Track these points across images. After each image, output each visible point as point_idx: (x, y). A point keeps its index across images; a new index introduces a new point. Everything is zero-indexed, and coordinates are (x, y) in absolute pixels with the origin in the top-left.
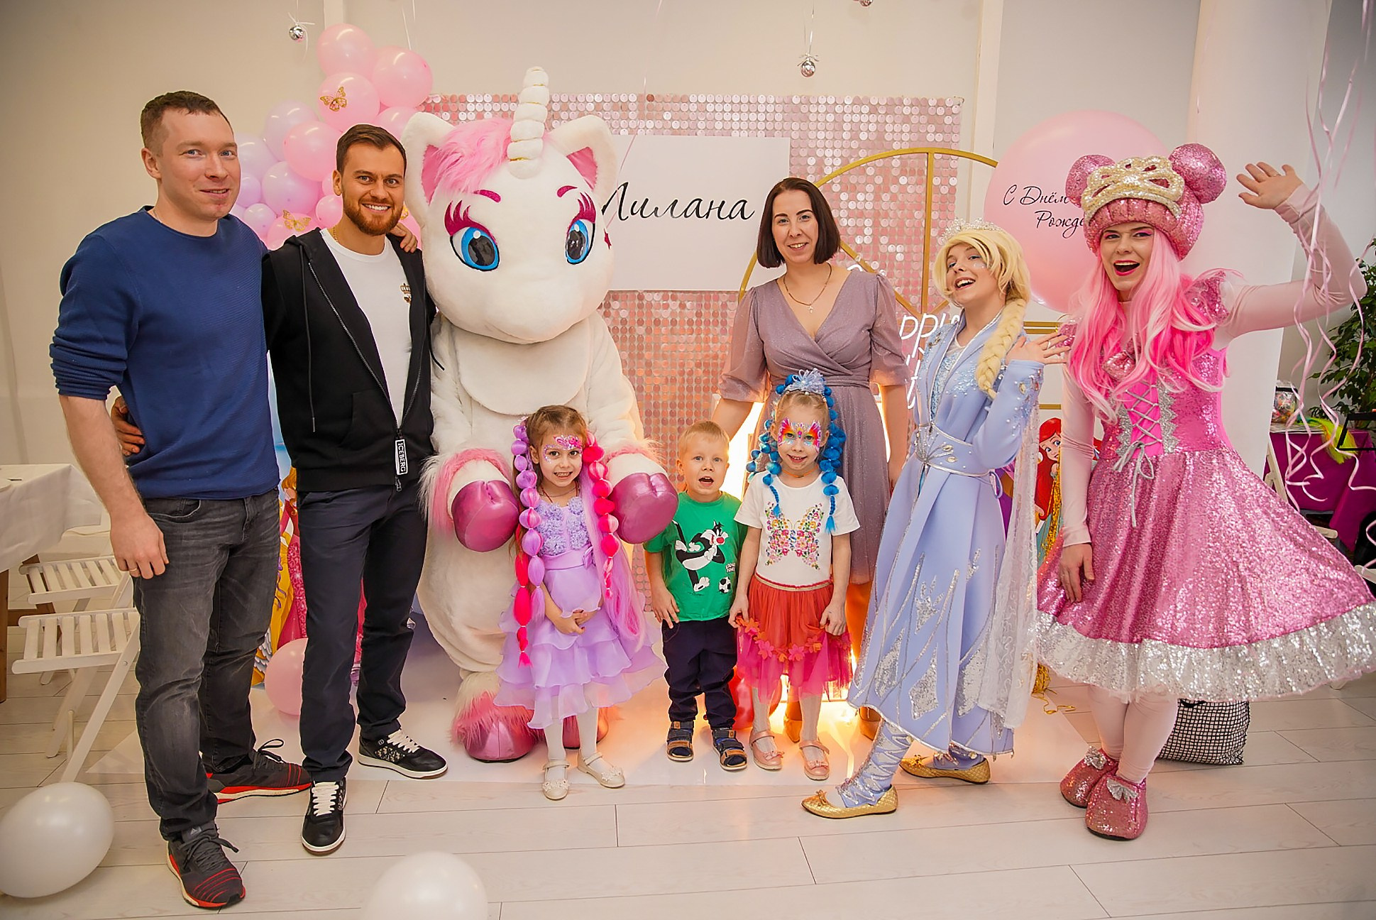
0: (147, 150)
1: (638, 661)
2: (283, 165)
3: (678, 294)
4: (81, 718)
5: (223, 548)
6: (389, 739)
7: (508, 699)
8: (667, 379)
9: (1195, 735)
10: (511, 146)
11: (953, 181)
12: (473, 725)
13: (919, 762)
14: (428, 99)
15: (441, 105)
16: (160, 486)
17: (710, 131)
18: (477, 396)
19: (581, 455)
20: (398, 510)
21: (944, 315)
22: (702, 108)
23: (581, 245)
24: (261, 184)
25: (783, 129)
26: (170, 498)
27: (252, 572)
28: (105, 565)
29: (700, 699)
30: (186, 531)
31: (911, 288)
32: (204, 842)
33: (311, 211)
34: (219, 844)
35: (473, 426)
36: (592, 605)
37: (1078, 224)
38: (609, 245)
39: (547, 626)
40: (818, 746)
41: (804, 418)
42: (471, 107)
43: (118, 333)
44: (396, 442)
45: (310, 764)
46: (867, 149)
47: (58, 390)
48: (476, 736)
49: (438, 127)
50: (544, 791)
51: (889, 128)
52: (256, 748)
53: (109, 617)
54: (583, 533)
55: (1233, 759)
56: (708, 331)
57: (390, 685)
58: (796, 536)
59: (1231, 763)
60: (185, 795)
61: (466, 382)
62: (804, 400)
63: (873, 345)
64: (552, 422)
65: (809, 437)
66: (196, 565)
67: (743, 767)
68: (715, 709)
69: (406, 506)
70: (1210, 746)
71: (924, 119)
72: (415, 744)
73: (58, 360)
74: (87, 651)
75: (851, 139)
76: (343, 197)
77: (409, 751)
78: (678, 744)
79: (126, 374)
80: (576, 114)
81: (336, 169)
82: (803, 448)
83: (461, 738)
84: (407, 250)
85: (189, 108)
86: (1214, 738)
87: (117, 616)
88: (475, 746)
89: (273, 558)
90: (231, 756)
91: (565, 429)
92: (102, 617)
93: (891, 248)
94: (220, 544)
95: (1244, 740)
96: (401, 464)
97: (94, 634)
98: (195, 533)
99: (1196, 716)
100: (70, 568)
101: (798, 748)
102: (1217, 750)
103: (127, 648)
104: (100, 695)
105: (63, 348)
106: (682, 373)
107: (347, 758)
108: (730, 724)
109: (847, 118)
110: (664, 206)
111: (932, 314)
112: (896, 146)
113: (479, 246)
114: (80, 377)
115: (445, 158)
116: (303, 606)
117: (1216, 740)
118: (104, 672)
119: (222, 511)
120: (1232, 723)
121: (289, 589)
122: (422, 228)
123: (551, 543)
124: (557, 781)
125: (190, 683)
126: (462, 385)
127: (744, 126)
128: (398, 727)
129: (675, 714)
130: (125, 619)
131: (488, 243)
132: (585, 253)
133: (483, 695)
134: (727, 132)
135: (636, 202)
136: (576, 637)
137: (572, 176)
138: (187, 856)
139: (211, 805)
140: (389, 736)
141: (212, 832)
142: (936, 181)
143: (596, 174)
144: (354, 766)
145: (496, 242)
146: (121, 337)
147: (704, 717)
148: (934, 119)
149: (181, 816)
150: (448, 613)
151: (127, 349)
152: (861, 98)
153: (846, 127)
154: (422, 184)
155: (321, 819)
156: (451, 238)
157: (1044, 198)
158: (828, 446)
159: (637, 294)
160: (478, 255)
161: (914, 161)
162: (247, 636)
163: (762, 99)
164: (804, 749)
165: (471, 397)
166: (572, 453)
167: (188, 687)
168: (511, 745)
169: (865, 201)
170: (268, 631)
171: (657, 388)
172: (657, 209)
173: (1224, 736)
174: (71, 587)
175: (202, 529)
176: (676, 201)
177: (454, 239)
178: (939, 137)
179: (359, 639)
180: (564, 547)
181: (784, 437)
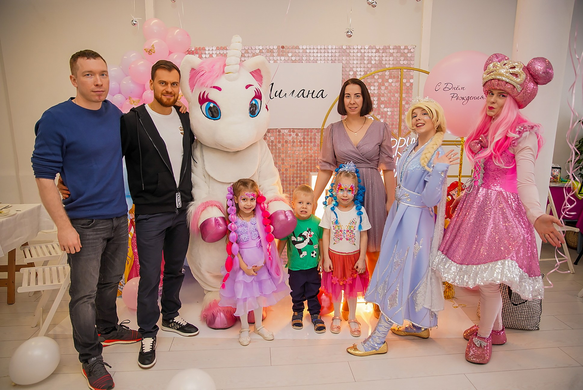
0: (72, 76)
1: (279, 287)
2: (129, 77)
3: (295, 130)
4: (46, 311)
5: (104, 239)
6: (174, 319)
7: (225, 303)
8: (291, 166)
9: (518, 317)
10: (226, 68)
11: (412, 81)
12: (210, 314)
13: (399, 329)
14: (189, 49)
15: (195, 51)
16: (77, 214)
17: (308, 61)
18: (212, 175)
19: (256, 200)
20: (177, 223)
21: (409, 138)
22: (305, 51)
23: (256, 109)
24: (120, 85)
25: (339, 60)
26: (82, 219)
27: (117, 249)
28: (56, 246)
29: (306, 303)
30: (88, 232)
31: (394, 126)
32: (97, 364)
33: (141, 97)
34: (103, 364)
35: (210, 187)
36: (261, 263)
37: (469, 99)
38: (268, 110)
39: (241, 272)
40: (356, 322)
41: (348, 183)
42: (207, 52)
43: (58, 151)
44: (177, 194)
45: (141, 330)
46: (375, 67)
47: (35, 176)
48: (211, 318)
49: (195, 60)
50: (240, 342)
51: (384, 59)
52: (119, 324)
53: (57, 268)
54: (256, 233)
55: (535, 328)
56: (308, 146)
57: (174, 297)
58: (346, 232)
59: (534, 329)
60: (89, 344)
61: (207, 168)
62: (347, 175)
63: (380, 152)
64: (244, 186)
65: (350, 191)
66: (93, 246)
67: (324, 331)
68: (311, 307)
69: (180, 222)
70: (525, 322)
71: (399, 55)
72: (185, 322)
73: (35, 163)
74: (48, 283)
75: (368, 63)
76: (154, 91)
77: (183, 325)
78: (296, 321)
79: (62, 168)
80: (251, 54)
81: (151, 79)
82: (347, 195)
83: (205, 319)
84: (182, 112)
85: (87, 57)
86: (526, 319)
87: (60, 268)
88: (211, 322)
89: (125, 243)
90: (108, 327)
91: (249, 189)
92: (54, 268)
93: (385, 110)
94: (103, 238)
95: (540, 320)
96: (179, 203)
97: (51, 275)
98: (92, 233)
99: (518, 309)
100: (41, 248)
101: (348, 323)
102: (528, 324)
103: (65, 282)
104: (54, 301)
105: (36, 158)
106: (297, 163)
107: (156, 328)
108: (318, 313)
109: (366, 55)
110: (289, 92)
111: (403, 137)
112: (387, 66)
113: (213, 110)
114: (44, 170)
115: (198, 73)
116: (138, 263)
117: (527, 319)
118: (55, 292)
119: (103, 224)
120: (534, 312)
121: (132, 256)
122: (189, 103)
123: (243, 237)
124: (245, 338)
125: (91, 296)
126: (205, 170)
127: (322, 58)
128: (178, 314)
129: (295, 309)
130: (63, 269)
131: (216, 109)
132: (257, 113)
133: (214, 301)
134: (316, 61)
135: (277, 91)
136: (253, 277)
137: (252, 80)
138: (90, 369)
139: (100, 348)
140: (174, 318)
141: (101, 360)
142: (404, 81)
143: (262, 80)
144: (160, 331)
145: (220, 108)
146: (60, 153)
147: (307, 310)
148: (403, 55)
149: (88, 352)
150: (199, 266)
151: (62, 157)
152: (372, 46)
153: (366, 58)
154: (189, 84)
155: (146, 353)
156: (201, 107)
157: (454, 88)
158: (358, 194)
159: (278, 130)
160: (212, 114)
161: (395, 72)
162: (115, 276)
163: (330, 47)
164: (350, 323)
165: (209, 175)
166: (252, 199)
167: (91, 298)
168: (226, 322)
169: (374, 89)
170: (124, 274)
171: (286, 170)
172: (286, 94)
173: (531, 318)
174: (41, 255)
175: (96, 231)
176: (294, 91)
177: (202, 107)
178: (405, 62)
179: (162, 277)
180: (248, 239)
181: (339, 191)
